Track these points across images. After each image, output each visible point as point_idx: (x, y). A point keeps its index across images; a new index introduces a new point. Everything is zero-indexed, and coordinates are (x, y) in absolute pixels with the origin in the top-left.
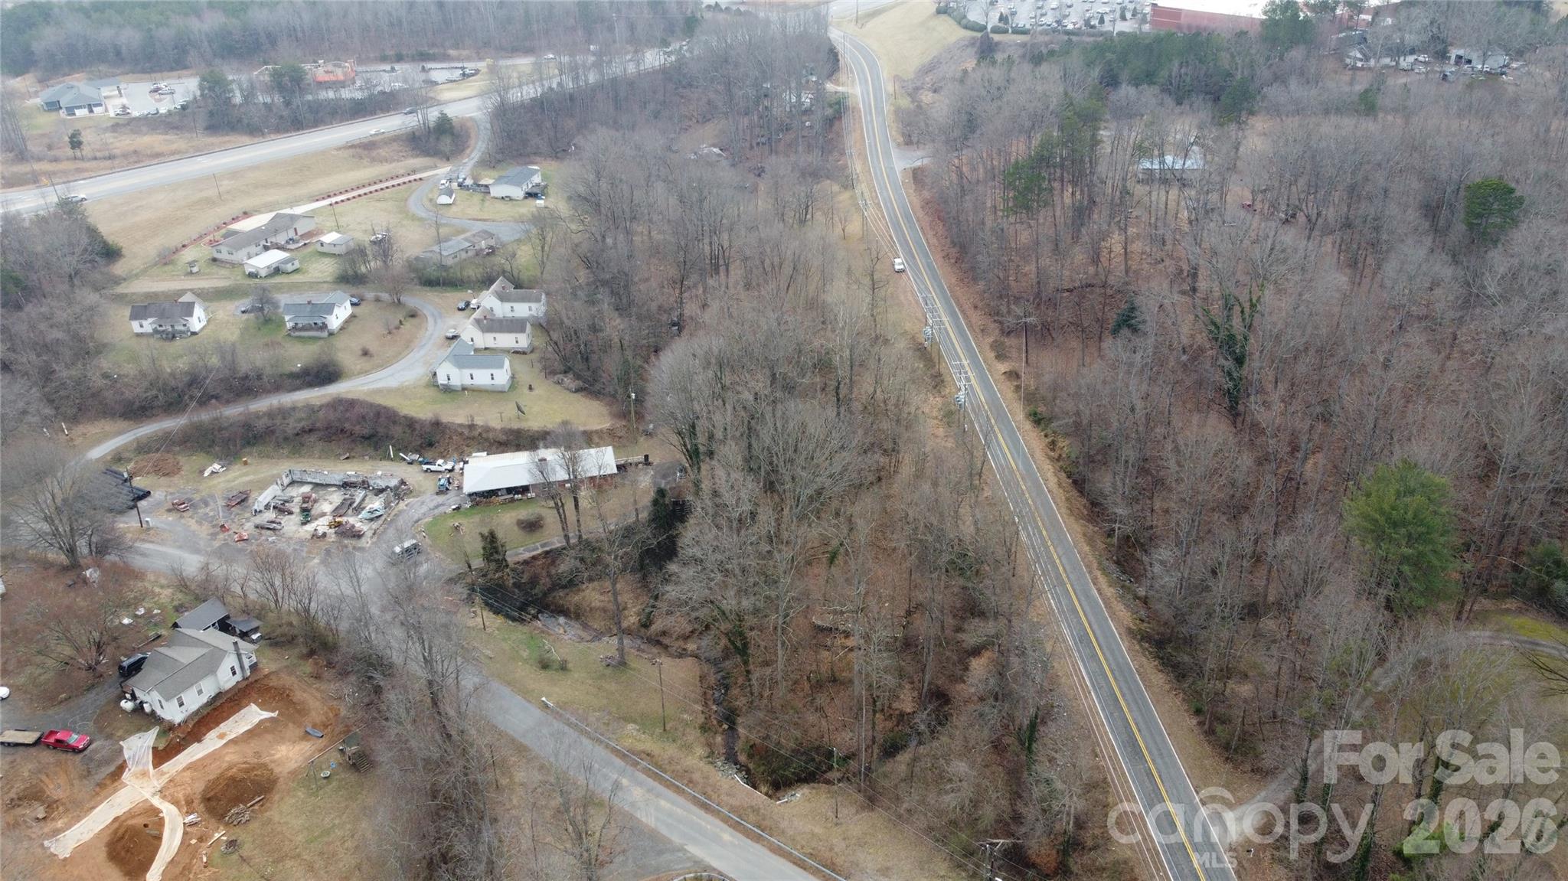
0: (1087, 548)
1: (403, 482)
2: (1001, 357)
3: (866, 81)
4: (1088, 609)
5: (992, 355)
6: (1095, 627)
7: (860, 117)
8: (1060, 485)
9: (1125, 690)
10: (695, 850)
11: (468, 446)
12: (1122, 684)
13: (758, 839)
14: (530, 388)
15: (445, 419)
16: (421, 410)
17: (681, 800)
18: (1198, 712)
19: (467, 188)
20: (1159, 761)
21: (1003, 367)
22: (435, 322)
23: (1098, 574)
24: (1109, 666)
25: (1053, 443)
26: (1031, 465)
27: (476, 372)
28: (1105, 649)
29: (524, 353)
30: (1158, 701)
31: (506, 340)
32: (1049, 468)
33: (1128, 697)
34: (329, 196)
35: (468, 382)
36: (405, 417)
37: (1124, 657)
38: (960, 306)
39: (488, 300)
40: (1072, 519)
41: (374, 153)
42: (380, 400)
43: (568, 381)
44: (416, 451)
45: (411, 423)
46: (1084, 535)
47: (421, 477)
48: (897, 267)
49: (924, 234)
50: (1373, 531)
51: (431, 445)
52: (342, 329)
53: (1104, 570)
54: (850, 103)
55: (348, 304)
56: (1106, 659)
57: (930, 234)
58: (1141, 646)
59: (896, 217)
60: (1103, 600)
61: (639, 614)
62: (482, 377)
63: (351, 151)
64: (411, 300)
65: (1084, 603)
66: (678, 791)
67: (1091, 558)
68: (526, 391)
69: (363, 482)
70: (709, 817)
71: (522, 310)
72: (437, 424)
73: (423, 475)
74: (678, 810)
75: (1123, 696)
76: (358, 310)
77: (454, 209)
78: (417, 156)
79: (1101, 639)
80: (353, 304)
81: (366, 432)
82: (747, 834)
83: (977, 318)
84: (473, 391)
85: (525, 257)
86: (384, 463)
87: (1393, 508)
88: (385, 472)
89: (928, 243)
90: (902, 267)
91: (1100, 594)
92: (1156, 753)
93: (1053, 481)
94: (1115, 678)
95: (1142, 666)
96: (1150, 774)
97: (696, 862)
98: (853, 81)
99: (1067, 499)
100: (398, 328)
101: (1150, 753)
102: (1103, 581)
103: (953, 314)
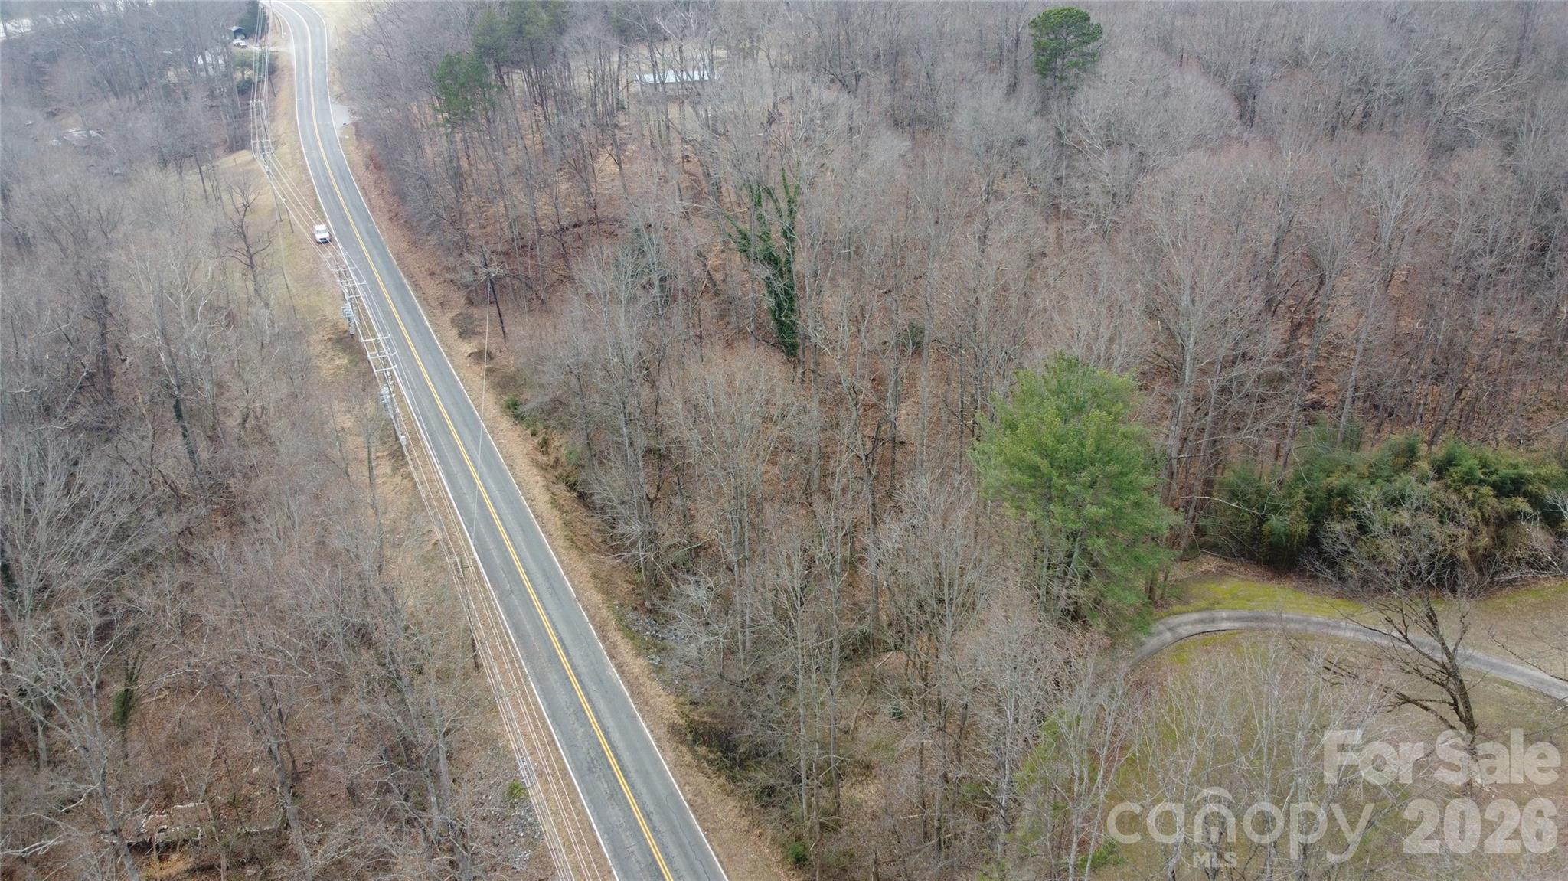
0: (597, 598)
3: (305, 38)
4: (601, 705)
6: (615, 736)
7: (292, 76)
8: (555, 504)
9: (673, 850)
12: (667, 838)
18: (801, 861)
21: (468, 347)
23: (618, 637)
24: (643, 806)
25: (545, 442)
26: (508, 481)
28: (633, 775)
30: (730, 858)
32: (536, 481)
37: (668, 785)
38: (410, 276)
40: (574, 553)
46: (594, 576)
48: (319, 237)
49: (365, 195)
50: (1033, 487)
53: (627, 630)
54: (281, 62)
56: (636, 796)
57: (374, 195)
58: (695, 753)
59: (327, 178)
60: (627, 682)
65: (596, 697)
67: (605, 613)
75: (670, 862)
79: (626, 757)
83: (434, 289)
87: (1060, 440)
89: (370, 204)
90: (326, 235)
91: (622, 673)
93: (542, 498)
94: (654, 830)
95: (698, 793)
98: (286, 40)
99: (567, 524)
102: (625, 648)
103: (400, 288)
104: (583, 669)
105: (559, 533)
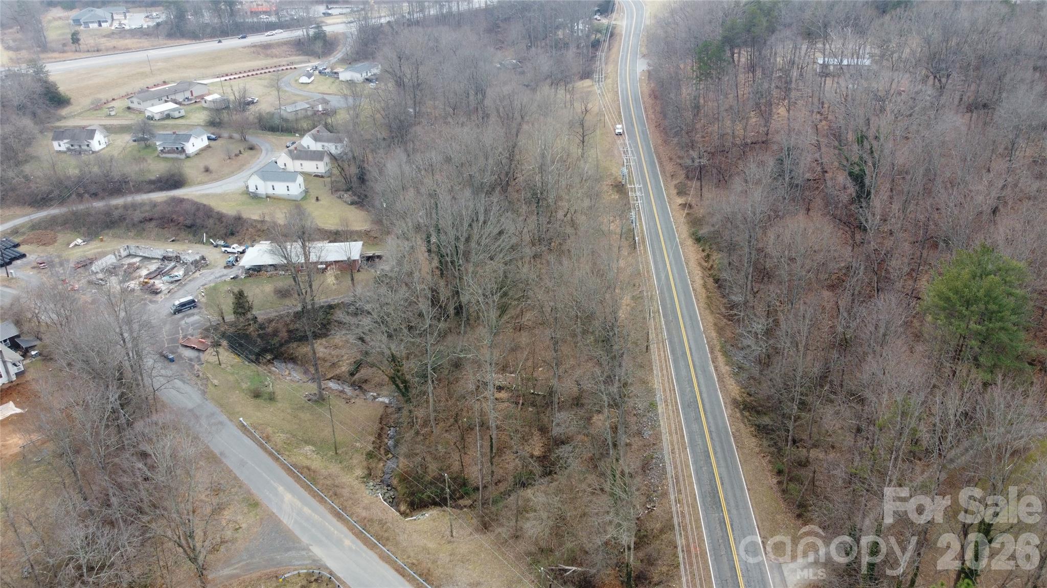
0: (714, 334)
1: (203, 258)
2: (680, 193)
3: (632, 17)
4: (702, 381)
5: (675, 192)
6: (705, 395)
7: (621, 39)
8: (705, 286)
9: (718, 449)
10: (318, 551)
11: (259, 236)
12: (717, 444)
13: (372, 547)
14: (317, 199)
15: (245, 215)
17: (321, 508)
18: (780, 472)
19: (325, 74)
20: (734, 512)
21: (680, 201)
22: (267, 154)
23: (719, 354)
24: (709, 428)
25: (708, 256)
26: (684, 271)
27: (277, 184)
28: (709, 414)
29: (322, 177)
30: (745, 461)
31: (310, 166)
32: (698, 273)
33: (720, 455)
34: (227, 75)
35: (270, 192)
36: (218, 213)
37: (725, 423)
38: (659, 159)
39: (307, 142)
40: (707, 312)
41: (269, 52)
42: (205, 201)
43: (347, 196)
44: (222, 238)
45: (220, 217)
46: (715, 324)
48: (617, 131)
49: (646, 111)
51: (232, 234)
52: (198, 154)
53: (725, 353)
55: (205, 138)
56: (707, 422)
57: (650, 112)
58: (742, 414)
59: (628, 99)
60: (718, 374)
62: (280, 189)
63: (252, 49)
64: (252, 139)
65: (701, 377)
66: (322, 501)
67: (715, 342)
68: (314, 200)
69: (176, 257)
70: (339, 525)
72: (238, 219)
73: (222, 254)
74: (316, 516)
75: (715, 453)
76: (213, 143)
77: (310, 86)
78: (299, 55)
79: (707, 406)
80: (209, 139)
81: (188, 222)
82: (366, 542)
83: (670, 167)
84: (275, 199)
85: (343, 116)
86: (198, 245)
89: (647, 117)
90: (621, 131)
91: (716, 370)
92: (732, 503)
93: (699, 282)
94: (712, 439)
95: (738, 430)
96: (722, 522)
97: (314, 561)
99: (708, 297)
100: (237, 155)
101: (728, 504)
102: (721, 359)
103: (652, 164)
104: (697, 363)
105: (703, 300)
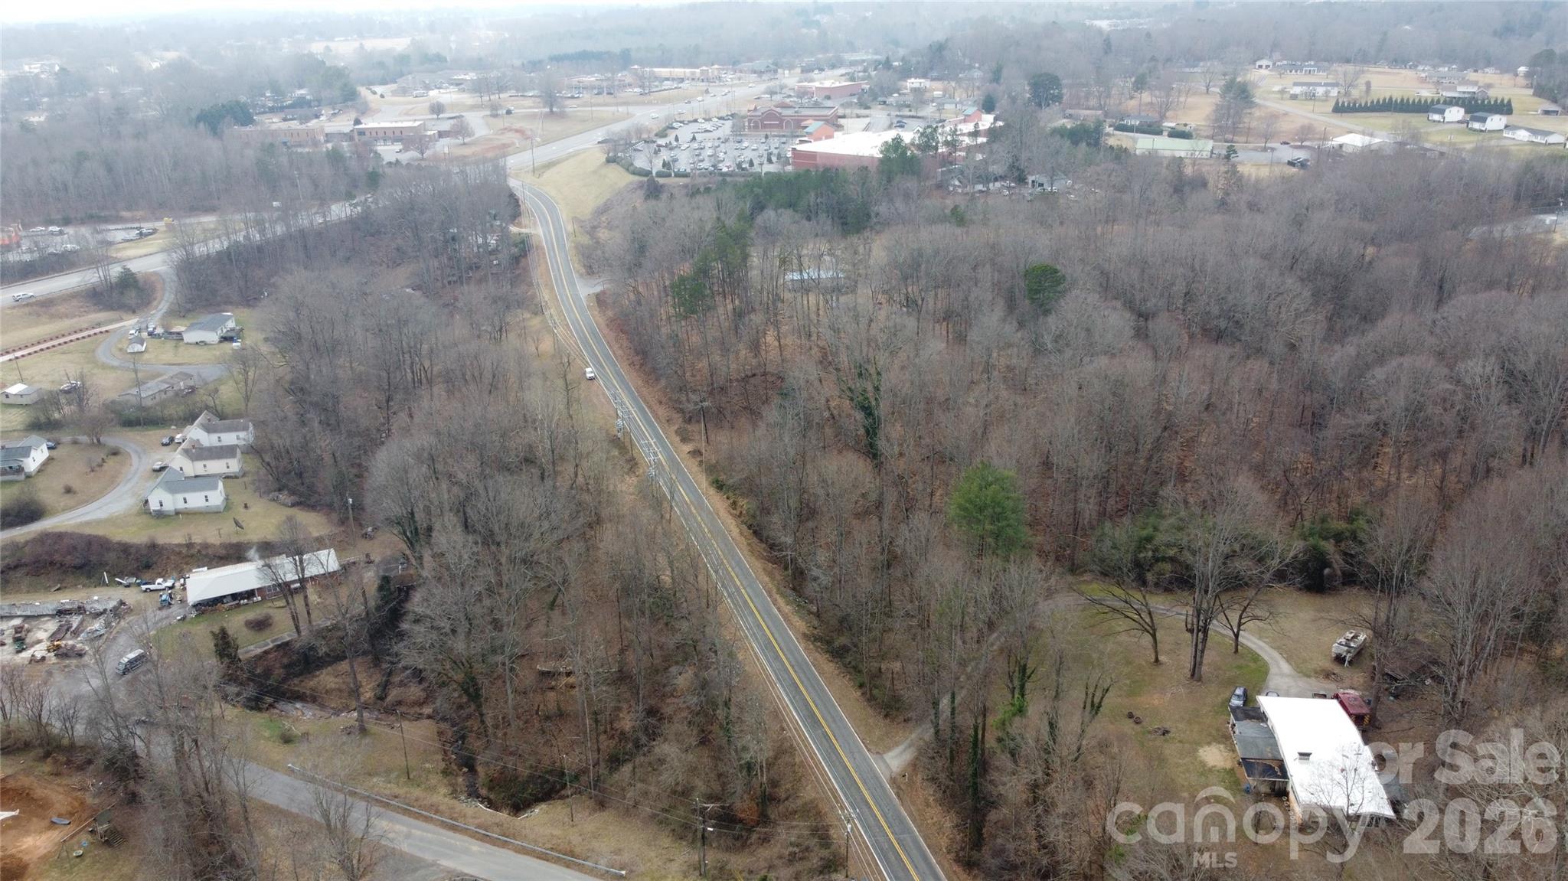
0: (767, 579)
1: (122, 603)
2: (685, 440)
3: (547, 222)
4: (770, 624)
5: (678, 439)
6: (777, 636)
7: (544, 254)
8: (741, 533)
9: (804, 679)
10: (445, 863)
11: (187, 564)
12: (802, 675)
13: (504, 845)
14: (246, 507)
16: (136, 535)
17: (431, 826)
18: (861, 686)
19: (159, 336)
20: (833, 725)
21: (687, 448)
22: (140, 458)
23: (778, 597)
24: (790, 663)
25: (734, 503)
27: (188, 496)
30: (830, 683)
31: (217, 466)
32: (731, 523)
33: (806, 682)
35: (181, 506)
36: (119, 543)
37: (801, 655)
38: (647, 403)
39: (195, 433)
40: (753, 558)
42: (88, 531)
43: (283, 497)
44: (132, 574)
45: (125, 549)
46: (763, 569)
47: (141, 597)
48: (588, 375)
49: (610, 347)
50: (965, 517)
51: (148, 567)
53: (782, 595)
54: (534, 242)
55: (44, 447)
56: (787, 659)
57: (617, 348)
58: (815, 645)
59: (586, 337)
60: (782, 615)
61: (374, 689)
62: (196, 500)
64: (111, 440)
65: (767, 620)
66: (427, 819)
67: (771, 586)
68: (242, 510)
69: (79, 608)
70: (458, 836)
71: (229, 438)
72: (153, 546)
73: (143, 595)
74: (429, 835)
75: (802, 683)
77: (146, 356)
79: (782, 645)
80: (49, 448)
81: (78, 562)
82: (494, 842)
83: (662, 411)
84: (188, 514)
85: (228, 393)
86: (98, 589)
87: (977, 497)
88: (101, 598)
90: (593, 375)
91: (780, 611)
92: (830, 720)
93: (735, 532)
94: (795, 671)
95: (815, 660)
96: (826, 735)
97: (448, 872)
98: (535, 224)
99: (749, 544)
100: (100, 466)
101: (826, 721)
102: (781, 601)
103: (641, 409)
104: (760, 608)
105: (745, 548)
